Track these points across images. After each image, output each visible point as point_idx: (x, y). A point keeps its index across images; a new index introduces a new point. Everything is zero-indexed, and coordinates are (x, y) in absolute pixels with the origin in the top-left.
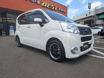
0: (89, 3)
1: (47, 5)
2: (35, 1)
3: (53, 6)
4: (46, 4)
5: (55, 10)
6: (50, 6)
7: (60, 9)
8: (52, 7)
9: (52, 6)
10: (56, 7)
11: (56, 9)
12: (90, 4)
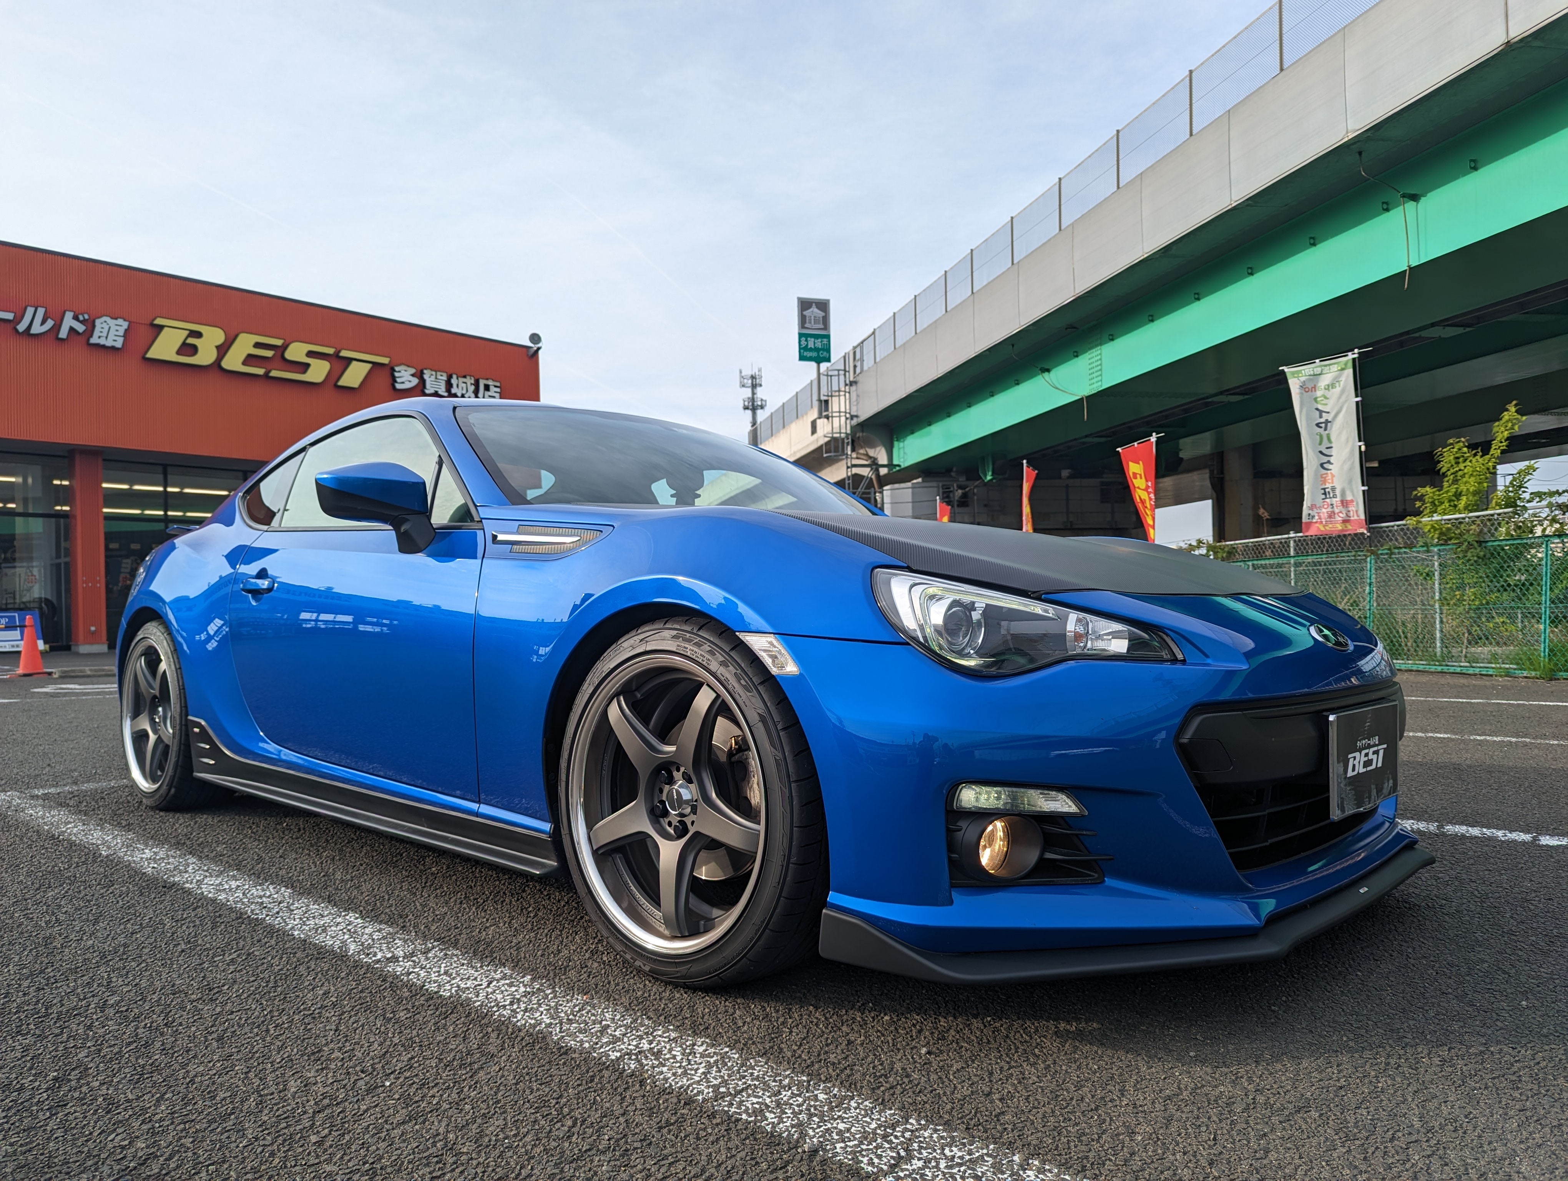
0: (805, 305)
1: (223, 350)
2: (69, 321)
3: (310, 354)
4: (213, 336)
5: (337, 387)
6: (269, 353)
7: (420, 375)
8: (305, 367)
9: (297, 352)
10: (350, 360)
11: (354, 376)
12: (823, 305)
